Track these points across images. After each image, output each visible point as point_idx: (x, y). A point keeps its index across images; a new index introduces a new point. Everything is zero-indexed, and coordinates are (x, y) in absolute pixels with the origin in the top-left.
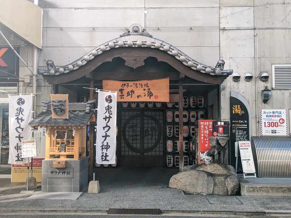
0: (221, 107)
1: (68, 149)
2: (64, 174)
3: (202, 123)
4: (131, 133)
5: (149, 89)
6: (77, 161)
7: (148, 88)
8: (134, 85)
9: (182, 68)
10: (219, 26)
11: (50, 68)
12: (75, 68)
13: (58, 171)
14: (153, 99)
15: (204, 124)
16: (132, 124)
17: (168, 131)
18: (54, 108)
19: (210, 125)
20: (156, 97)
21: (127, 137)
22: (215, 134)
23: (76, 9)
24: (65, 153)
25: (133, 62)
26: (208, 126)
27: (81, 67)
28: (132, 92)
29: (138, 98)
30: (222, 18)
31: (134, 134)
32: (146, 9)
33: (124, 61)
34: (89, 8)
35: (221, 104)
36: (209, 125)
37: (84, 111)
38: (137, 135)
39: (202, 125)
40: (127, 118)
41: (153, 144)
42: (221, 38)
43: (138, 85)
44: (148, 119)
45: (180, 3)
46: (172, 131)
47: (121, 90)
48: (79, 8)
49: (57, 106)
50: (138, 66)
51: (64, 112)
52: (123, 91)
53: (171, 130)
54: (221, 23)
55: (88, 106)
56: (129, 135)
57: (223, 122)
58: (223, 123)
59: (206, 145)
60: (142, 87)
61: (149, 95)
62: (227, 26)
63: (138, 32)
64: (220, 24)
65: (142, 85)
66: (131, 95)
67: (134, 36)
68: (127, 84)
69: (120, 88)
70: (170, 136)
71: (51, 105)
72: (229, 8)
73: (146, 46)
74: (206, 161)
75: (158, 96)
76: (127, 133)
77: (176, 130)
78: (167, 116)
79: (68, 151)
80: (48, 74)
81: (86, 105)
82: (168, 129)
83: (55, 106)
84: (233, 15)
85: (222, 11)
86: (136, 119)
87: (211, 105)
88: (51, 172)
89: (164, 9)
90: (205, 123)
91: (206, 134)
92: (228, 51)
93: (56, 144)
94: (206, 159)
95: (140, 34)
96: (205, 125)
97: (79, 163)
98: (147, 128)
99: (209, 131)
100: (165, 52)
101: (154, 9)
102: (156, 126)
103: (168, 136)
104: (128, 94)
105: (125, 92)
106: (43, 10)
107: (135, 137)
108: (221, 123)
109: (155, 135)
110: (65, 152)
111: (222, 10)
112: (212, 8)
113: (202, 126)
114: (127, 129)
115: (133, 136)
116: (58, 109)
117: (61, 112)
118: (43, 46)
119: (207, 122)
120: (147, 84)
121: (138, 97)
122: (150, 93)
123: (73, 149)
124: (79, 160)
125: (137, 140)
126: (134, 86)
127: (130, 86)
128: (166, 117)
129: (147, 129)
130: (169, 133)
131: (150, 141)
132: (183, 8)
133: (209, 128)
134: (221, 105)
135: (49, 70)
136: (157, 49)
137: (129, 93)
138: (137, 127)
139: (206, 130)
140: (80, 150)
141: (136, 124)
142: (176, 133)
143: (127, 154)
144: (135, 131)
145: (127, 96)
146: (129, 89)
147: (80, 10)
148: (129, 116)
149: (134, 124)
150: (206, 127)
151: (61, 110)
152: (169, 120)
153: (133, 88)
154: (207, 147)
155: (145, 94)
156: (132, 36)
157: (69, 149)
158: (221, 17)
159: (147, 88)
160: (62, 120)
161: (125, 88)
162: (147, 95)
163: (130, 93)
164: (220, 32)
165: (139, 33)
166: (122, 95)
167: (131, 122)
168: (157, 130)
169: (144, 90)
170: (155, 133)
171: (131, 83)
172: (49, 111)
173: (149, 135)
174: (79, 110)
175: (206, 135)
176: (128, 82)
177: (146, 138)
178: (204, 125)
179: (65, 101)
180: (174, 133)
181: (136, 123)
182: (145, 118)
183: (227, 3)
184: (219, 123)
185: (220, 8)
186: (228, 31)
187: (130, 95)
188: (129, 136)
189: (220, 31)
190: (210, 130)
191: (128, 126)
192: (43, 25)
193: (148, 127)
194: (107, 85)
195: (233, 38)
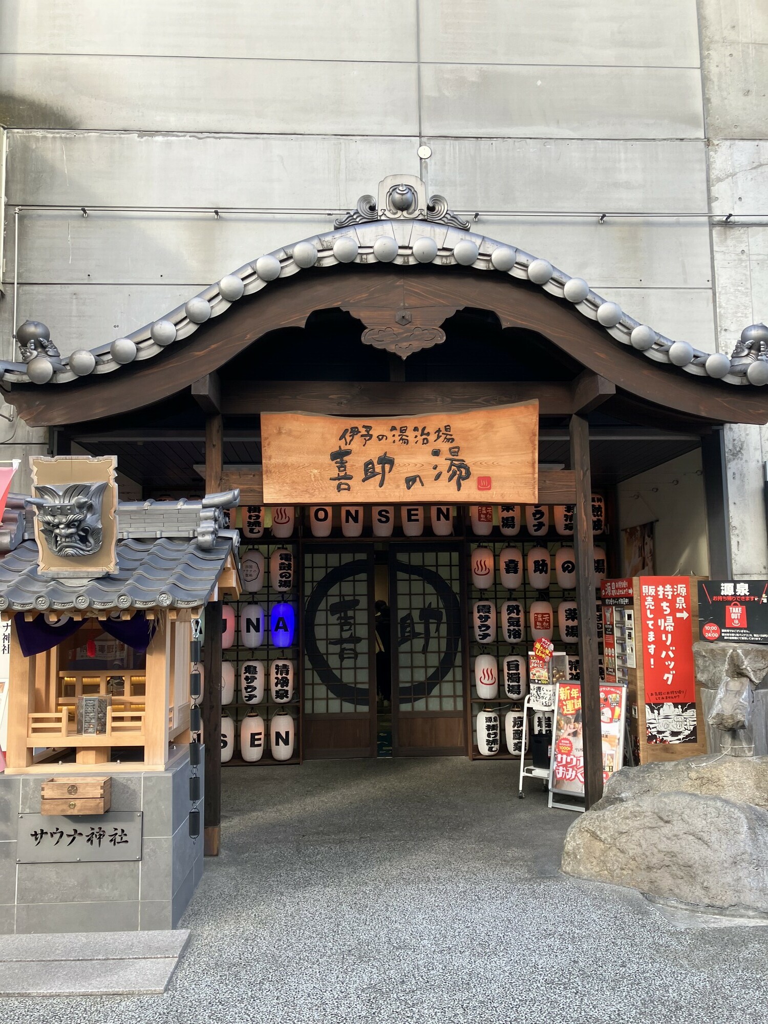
0: (729, 524)
1: (115, 719)
2: (95, 840)
3: (649, 590)
4: (334, 633)
5: (455, 451)
6: (159, 779)
7: (453, 445)
8: (394, 432)
9: (602, 356)
10: (710, 208)
11: (35, 353)
12: (145, 355)
13: (68, 828)
14: (469, 493)
15: (657, 591)
16: (337, 600)
17: (477, 622)
18: (48, 523)
19: (678, 595)
20: (485, 483)
21: (322, 646)
22: (709, 632)
23: (143, 133)
24: (101, 736)
25: (397, 329)
26: (672, 603)
27: (172, 349)
28: (387, 461)
29: (409, 488)
30: (719, 180)
31: (346, 635)
32: (424, 139)
33: (359, 327)
34: (198, 134)
35: (728, 511)
36: (674, 597)
37: (189, 539)
38: (355, 640)
39: (649, 599)
40: (320, 575)
41: (431, 671)
42: (717, 256)
43: (410, 434)
44: (410, 580)
45: (558, 122)
46: (491, 622)
47: (339, 456)
48: (158, 132)
49: (62, 511)
50: (417, 346)
51: (97, 541)
52: (345, 458)
53: (487, 618)
54: (717, 199)
55: (206, 519)
56: (327, 639)
57: (745, 582)
58: (743, 590)
59: (665, 678)
60: (426, 441)
61: (454, 474)
62: (740, 212)
63: (410, 211)
64: (713, 205)
65: (428, 434)
66: (379, 477)
67: (396, 225)
68: (363, 431)
69: (335, 444)
70: (485, 641)
71: (35, 509)
72: (741, 143)
73: (453, 263)
74: (670, 738)
75: (492, 479)
76: (320, 632)
77: (510, 618)
78: (474, 566)
79: (114, 729)
80: (26, 379)
81: (197, 512)
82: (476, 615)
83: (53, 511)
84: (759, 170)
85: (719, 153)
86: (351, 578)
87: (644, 526)
88: (36, 834)
89: (494, 142)
90: (660, 588)
91: (667, 633)
92: (746, 307)
93: (59, 695)
94: (667, 734)
95: (420, 218)
96: (661, 597)
97: (169, 786)
98: (408, 612)
99: (675, 620)
100: (533, 287)
101: (457, 142)
102: (441, 605)
103: (478, 638)
104: (369, 471)
105: (356, 463)
106: (8, 138)
107: (351, 646)
108: (735, 588)
109: (439, 638)
110: (102, 730)
111: (716, 151)
112: (678, 142)
113: (649, 602)
114: (320, 617)
115: (340, 641)
116: (69, 525)
117: (84, 540)
118: (8, 280)
119: (668, 587)
120: (447, 428)
121: (410, 481)
122: (459, 467)
123: (138, 719)
124: (166, 770)
125: (356, 658)
126: (391, 439)
127: (375, 437)
128: (469, 570)
129: (409, 616)
130: (480, 627)
131: (419, 659)
132: (568, 142)
133: (674, 611)
134: (731, 515)
135: (26, 361)
136: (499, 276)
137: (373, 468)
138: (355, 610)
139: (664, 617)
140: (170, 720)
141: (351, 598)
142: (512, 628)
143: (320, 707)
144: (350, 624)
145: (364, 481)
146: (374, 451)
147: (159, 139)
148: (326, 567)
149: (347, 598)
150: (665, 605)
151: (84, 530)
152: (482, 581)
153: (390, 447)
154: (669, 682)
155: (436, 472)
156: (388, 227)
157: (121, 719)
158: (713, 177)
159: (445, 447)
160: (85, 582)
161: (356, 444)
162: (446, 475)
163: (378, 468)
164: (714, 232)
165: (417, 213)
166: (342, 474)
167: (334, 590)
168: (444, 619)
169: (436, 453)
170: (437, 630)
171: (379, 427)
172: (24, 541)
173: (416, 635)
174: (164, 535)
175: (664, 638)
176: (368, 422)
177: (405, 647)
178: (656, 598)
179: (103, 488)
180: (499, 627)
181: (354, 595)
182: (401, 575)
183: (736, 126)
184: (727, 589)
185: (708, 142)
186: (742, 230)
187: (374, 474)
188: (330, 642)
189: (711, 232)
190: (679, 615)
191: (322, 605)
192: (6, 195)
193: (411, 609)
194: (280, 433)
195: (761, 257)
